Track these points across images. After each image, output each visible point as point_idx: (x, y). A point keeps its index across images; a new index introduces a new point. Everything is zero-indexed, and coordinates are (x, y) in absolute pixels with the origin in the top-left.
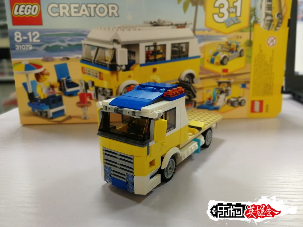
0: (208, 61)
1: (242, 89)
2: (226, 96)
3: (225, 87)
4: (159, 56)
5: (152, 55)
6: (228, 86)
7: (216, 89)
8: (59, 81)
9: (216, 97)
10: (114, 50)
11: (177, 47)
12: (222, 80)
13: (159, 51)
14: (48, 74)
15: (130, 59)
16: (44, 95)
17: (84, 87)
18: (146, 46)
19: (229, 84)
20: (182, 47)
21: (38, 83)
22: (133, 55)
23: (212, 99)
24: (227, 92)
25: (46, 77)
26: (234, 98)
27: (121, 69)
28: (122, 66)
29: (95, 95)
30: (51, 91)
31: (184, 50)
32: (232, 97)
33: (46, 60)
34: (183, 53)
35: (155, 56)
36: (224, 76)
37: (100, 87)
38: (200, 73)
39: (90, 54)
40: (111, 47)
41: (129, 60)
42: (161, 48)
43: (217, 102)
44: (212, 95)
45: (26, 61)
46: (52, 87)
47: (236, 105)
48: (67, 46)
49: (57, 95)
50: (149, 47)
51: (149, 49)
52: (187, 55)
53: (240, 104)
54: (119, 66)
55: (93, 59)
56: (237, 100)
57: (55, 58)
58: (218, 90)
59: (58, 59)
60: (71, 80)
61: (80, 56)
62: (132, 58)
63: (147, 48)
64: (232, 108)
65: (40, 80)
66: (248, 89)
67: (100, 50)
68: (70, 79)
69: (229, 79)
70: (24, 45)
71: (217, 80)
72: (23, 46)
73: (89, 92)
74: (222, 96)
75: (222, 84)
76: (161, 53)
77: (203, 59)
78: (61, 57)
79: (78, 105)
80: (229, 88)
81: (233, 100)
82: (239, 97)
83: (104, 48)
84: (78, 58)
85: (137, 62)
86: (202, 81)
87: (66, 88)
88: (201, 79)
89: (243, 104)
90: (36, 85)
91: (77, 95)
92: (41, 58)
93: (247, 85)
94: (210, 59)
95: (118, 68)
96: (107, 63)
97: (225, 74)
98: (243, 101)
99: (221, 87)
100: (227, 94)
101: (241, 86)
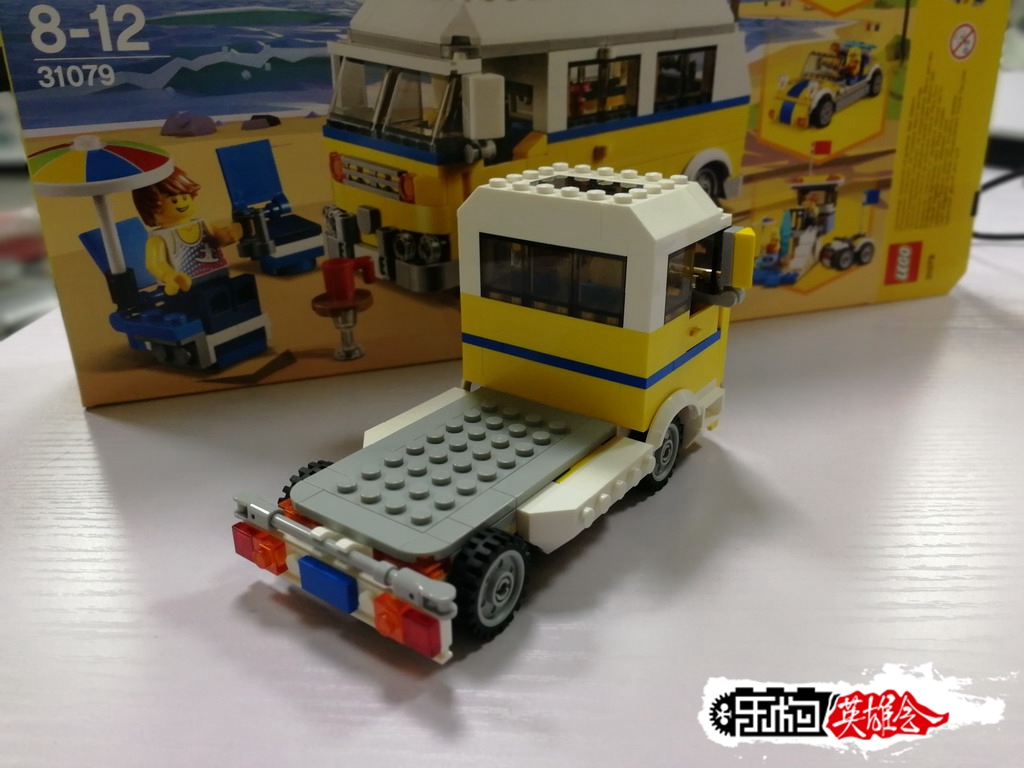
0: (771, 113)
1: (868, 208)
2: (819, 235)
3: (818, 205)
4: (615, 102)
5: (589, 96)
6: (826, 202)
7: (792, 211)
8: (239, 216)
9: (791, 241)
10: (456, 80)
11: (676, 66)
12: (810, 180)
13: (617, 80)
14: (191, 191)
15: (512, 114)
16: (179, 280)
17: (340, 237)
18: (571, 65)
19: (831, 192)
20: (693, 65)
21: (148, 229)
22: (525, 99)
23: (778, 247)
24: (821, 222)
25: (181, 201)
26: (843, 240)
27: (479, 157)
28: (483, 143)
29: (385, 262)
30: (209, 259)
31: (699, 75)
32: (837, 239)
33: (181, 129)
34: (697, 85)
35: (603, 103)
36: (818, 168)
37: (404, 231)
38: (747, 161)
39: (363, 99)
40: (443, 68)
41: (509, 121)
42: (622, 71)
43: (792, 257)
44: (778, 237)
45: (90, 136)
46: (211, 241)
47: (844, 265)
48: (268, 67)
49: (233, 274)
50: (581, 65)
51: (581, 74)
52: (709, 95)
53: (858, 259)
54: (475, 146)
55: (375, 120)
56: (851, 247)
57: (215, 119)
58: (797, 216)
59: (232, 127)
60: (289, 210)
61: (322, 109)
62: (522, 111)
63: (575, 70)
64: (833, 273)
65: (158, 218)
66: (885, 206)
67: (400, 82)
68: (284, 206)
69: (831, 178)
70: (79, 64)
71: (795, 181)
72: (71, 69)
73: (360, 251)
74: (808, 237)
75: (809, 196)
76: (622, 91)
77: (759, 106)
78: (247, 117)
79: (318, 306)
80: (830, 208)
81: (838, 246)
82: (858, 237)
83: (417, 75)
84: (312, 115)
85: (536, 126)
86: (750, 186)
87: (271, 243)
88: (749, 179)
89: (865, 260)
90: (144, 237)
91: (313, 267)
92: (161, 123)
93: (883, 195)
94: (778, 107)
95: (472, 152)
96: (427, 132)
97: (821, 158)
98: (867, 250)
99: (806, 204)
100: (821, 228)
101: (864, 198)
